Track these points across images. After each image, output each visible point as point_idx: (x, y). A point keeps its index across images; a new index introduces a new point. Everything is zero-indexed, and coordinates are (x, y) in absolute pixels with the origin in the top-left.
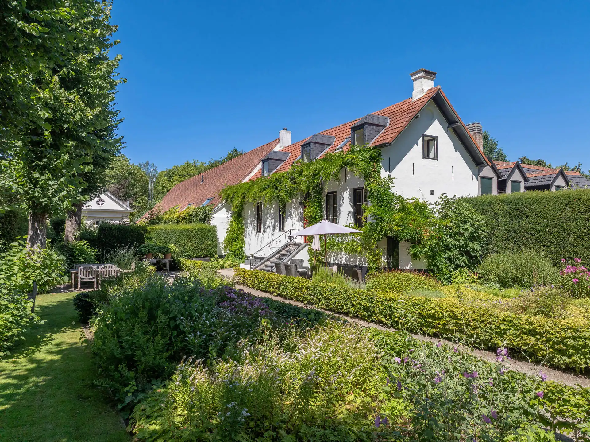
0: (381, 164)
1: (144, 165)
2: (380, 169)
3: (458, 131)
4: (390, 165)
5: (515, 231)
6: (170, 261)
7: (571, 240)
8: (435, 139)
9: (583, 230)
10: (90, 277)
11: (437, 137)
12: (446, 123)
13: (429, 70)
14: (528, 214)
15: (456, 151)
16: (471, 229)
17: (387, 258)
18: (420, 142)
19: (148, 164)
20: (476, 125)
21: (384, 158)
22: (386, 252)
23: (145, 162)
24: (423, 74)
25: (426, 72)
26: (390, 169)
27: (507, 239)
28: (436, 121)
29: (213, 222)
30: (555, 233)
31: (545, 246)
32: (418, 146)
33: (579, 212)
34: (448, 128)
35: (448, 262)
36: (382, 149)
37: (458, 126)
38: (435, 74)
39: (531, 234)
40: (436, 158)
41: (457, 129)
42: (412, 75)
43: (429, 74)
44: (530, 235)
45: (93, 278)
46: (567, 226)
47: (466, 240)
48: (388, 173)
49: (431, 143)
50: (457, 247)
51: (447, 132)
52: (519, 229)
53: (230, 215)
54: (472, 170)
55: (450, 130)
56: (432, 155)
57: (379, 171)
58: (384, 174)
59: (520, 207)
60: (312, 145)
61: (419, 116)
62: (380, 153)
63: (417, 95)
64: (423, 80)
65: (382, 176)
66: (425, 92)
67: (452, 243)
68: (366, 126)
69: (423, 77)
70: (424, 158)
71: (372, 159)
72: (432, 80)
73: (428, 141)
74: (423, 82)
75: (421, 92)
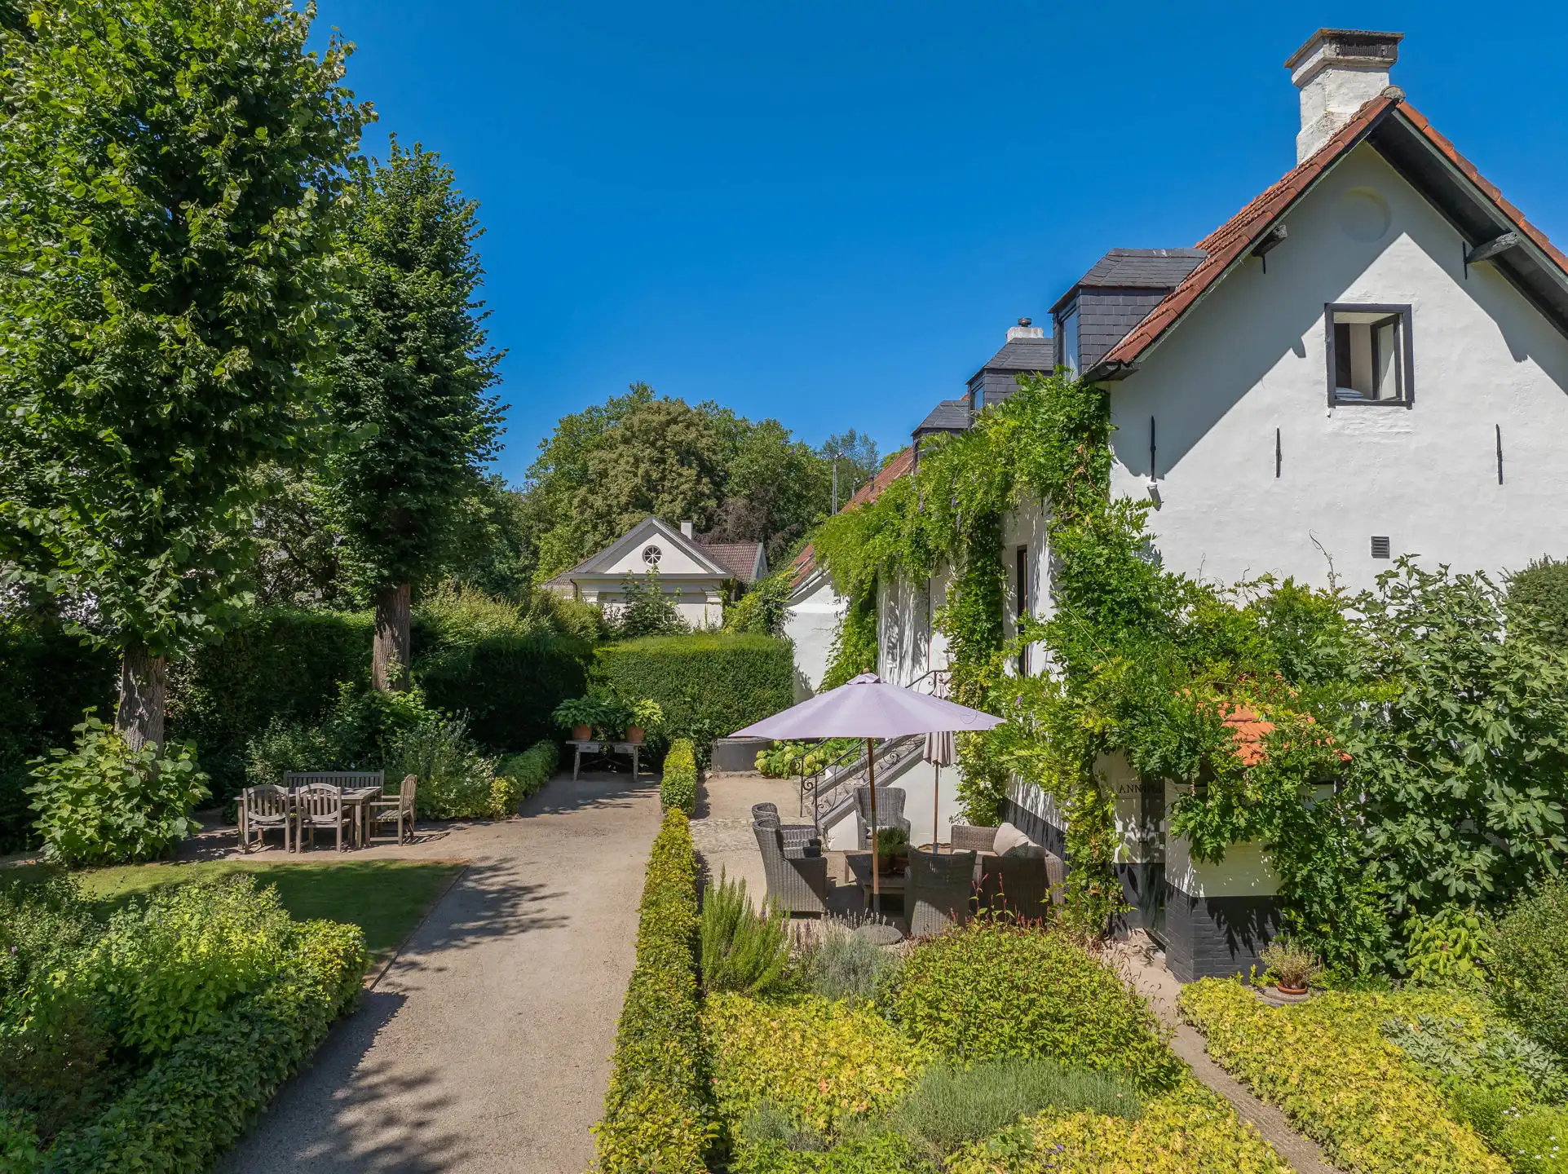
0: (1111, 449)
1: (843, 440)
2: (1108, 465)
3: (1525, 269)
4: (1153, 449)
6: (641, 750)
8: (1399, 316)
10: (276, 817)
11: (1408, 309)
12: (1455, 239)
13: (1346, 29)
15: (1519, 357)
16: (1500, 731)
17: (1143, 827)
18: (1316, 337)
19: (852, 436)
21: (1125, 423)
22: (1136, 803)
23: (845, 433)
24: (1327, 51)
25: (1344, 41)
26: (1156, 462)
28: (1404, 237)
29: (790, 629)
32: (1301, 354)
34: (1467, 261)
35: (1393, 866)
36: (1114, 387)
37: (1517, 249)
38: (1394, 41)
40: (1405, 398)
41: (1514, 260)
42: (1293, 66)
43: (1359, 45)
45: (283, 821)
47: (1474, 775)
48: (1146, 481)
49: (1386, 333)
50: (1433, 806)
51: (1463, 280)
53: (843, 606)
55: (1483, 268)
56: (1387, 389)
57: (1098, 477)
60: (987, 378)
61: (1283, 232)
62: (1104, 407)
63: (1310, 144)
64: (1333, 79)
65: (1115, 494)
66: (1339, 125)
67: (1412, 787)
68: (1081, 299)
69: (1326, 65)
70: (1334, 401)
71: (1076, 429)
72: (1378, 69)
73: (1375, 328)
74: (1331, 87)
75: (1320, 129)
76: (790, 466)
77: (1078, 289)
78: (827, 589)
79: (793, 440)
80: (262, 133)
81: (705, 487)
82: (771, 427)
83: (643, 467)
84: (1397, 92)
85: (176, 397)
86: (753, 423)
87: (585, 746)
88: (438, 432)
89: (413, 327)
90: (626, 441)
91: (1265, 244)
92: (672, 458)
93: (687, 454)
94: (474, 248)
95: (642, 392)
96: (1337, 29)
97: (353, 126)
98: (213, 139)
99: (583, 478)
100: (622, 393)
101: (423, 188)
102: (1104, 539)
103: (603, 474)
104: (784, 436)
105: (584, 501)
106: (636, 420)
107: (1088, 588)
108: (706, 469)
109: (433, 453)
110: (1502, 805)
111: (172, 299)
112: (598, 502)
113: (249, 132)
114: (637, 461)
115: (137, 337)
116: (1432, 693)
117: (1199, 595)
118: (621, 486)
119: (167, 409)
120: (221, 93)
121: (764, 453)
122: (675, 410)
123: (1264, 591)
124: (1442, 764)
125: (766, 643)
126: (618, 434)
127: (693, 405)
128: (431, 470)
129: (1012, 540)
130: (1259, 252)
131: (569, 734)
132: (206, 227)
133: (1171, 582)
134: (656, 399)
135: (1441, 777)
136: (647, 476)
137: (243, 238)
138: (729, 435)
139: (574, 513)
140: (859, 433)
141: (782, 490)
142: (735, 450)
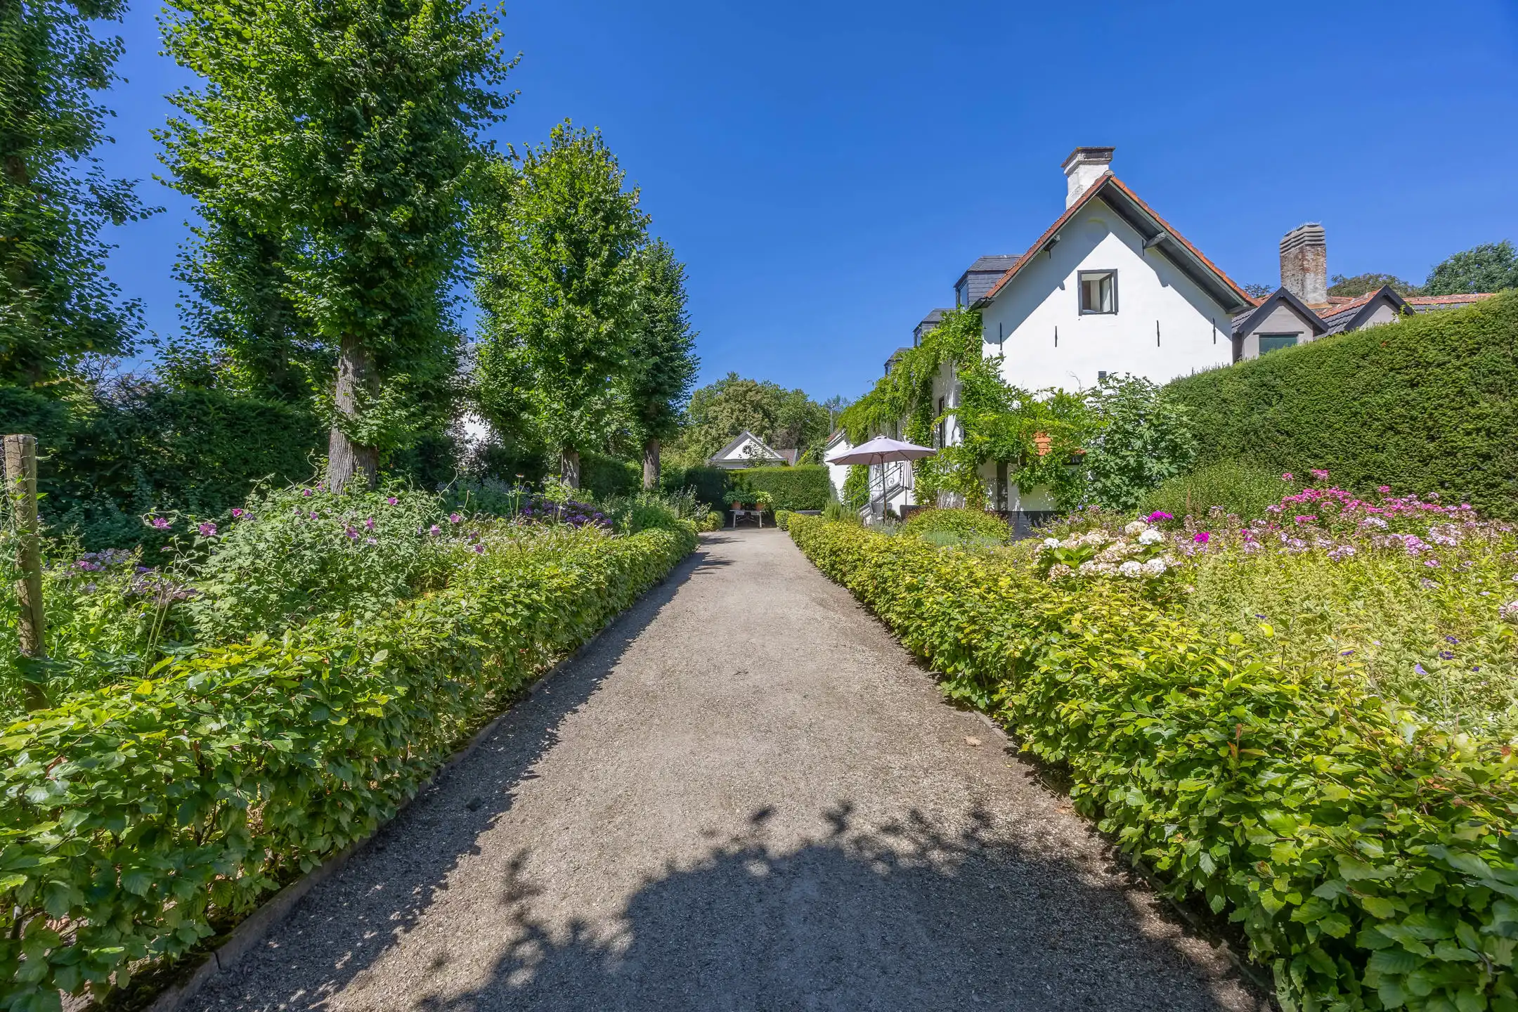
0: (983, 337)
2: (982, 343)
3: (1170, 249)
4: (1000, 333)
5: (1256, 432)
7: (1371, 437)
8: (1112, 274)
9: (1398, 410)
11: (1116, 270)
12: (1139, 238)
13: (1089, 147)
14: (1284, 392)
15: (1164, 285)
16: (1149, 434)
17: (998, 495)
18: (1072, 282)
19: (838, 399)
20: (1306, 229)
21: (989, 325)
23: (835, 397)
24: (1081, 157)
25: (1084, 151)
26: (1001, 338)
27: (1243, 450)
28: (1111, 236)
29: (826, 463)
30: (1337, 426)
31: (1316, 456)
32: (1064, 290)
33: (1391, 369)
34: (1144, 247)
36: (984, 310)
37: (1166, 240)
38: (1111, 150)
39: (1287, 433)
40: (1114, 310)
41: (1164, 245)
42: (1064, 166)
43: (1094, 153)
44: (1285, 437)
46: (1363, 405)
47: (1140, 455)
48: (997, 348)
49: (1106, 284)
51: (1142, 256)
52: (1263, 426)
54: (1213, 322)
55: (1151, 250)
56: (1106, 307)
57: (977, 349)
58: (989, 350)
59: (1268, 378)
60: (924, 326)
61: (1058, 238)
62: (980, 319)
63: (1071, 200)
64: (1083, 169)
65: (985, 355)
66: (1085, 190)
67: (1113, 462)
68: (970, 277)
69: (1080, 163)
70: (1081, 314)
71: (967, 331)
72: (1103, 163)
73: (1101, 282)
74: (1081, 174)
75: (1077, 192)
76: (808, 413)
77: (968, 272)
78: (843, 443)
79: (810, 399)
80: (612, 227)
81: (766, 423)
82: (798, 392)
83: (737, 413)
84: (1111, 173)
85: (585, 341)
86: (789, 391)
87: (739, 512)
88: (673, 370)
89: (660, 321)
90: (727, 401)
91: (1049, 246)
92: (749, 409)
93: (757, 407)
94: (684, 285)
95: (733, 376)
96: (1085, 147)
97: (642, 225)
98: (593, 232)
99: (707, 420)
100: (724, 377)
101: (660, 258)
102: (981, 374)
103: (716, 418)
104: (805, 397)
105: (707, 432)
106: (731, 390)
107: (973, 394)
108: (767, 414)
109: (670, 378)
110: (1150, 465)
111: (580, 301)
112: (714, 432)
113: (606, 228)
114: (733, 411)
115: (568, 316)
116: (1121, 423)
117: (1020, 395)
118: (725, 424)
119: (581, 346)
120: (595, 211)
121: (795, 405)
122: (750, 385)
123: (1050, 395)
124: (1125, 453)
125: (818, 467)
126: (722, 398)
127: (759, 382)
128: (671, 386)
129: (936, 395)
130: (1047, 248)
131: (730, 507)
132: (593, 269)
133: (1009, 389)
134: (740, 380)
135: (1123, 458)
136: (738, 419)
137: (605, 275)
138: (777, 398)
139: (701, 438)
140: (842, 397)
141: (805, 424)
142: (780, 405)
